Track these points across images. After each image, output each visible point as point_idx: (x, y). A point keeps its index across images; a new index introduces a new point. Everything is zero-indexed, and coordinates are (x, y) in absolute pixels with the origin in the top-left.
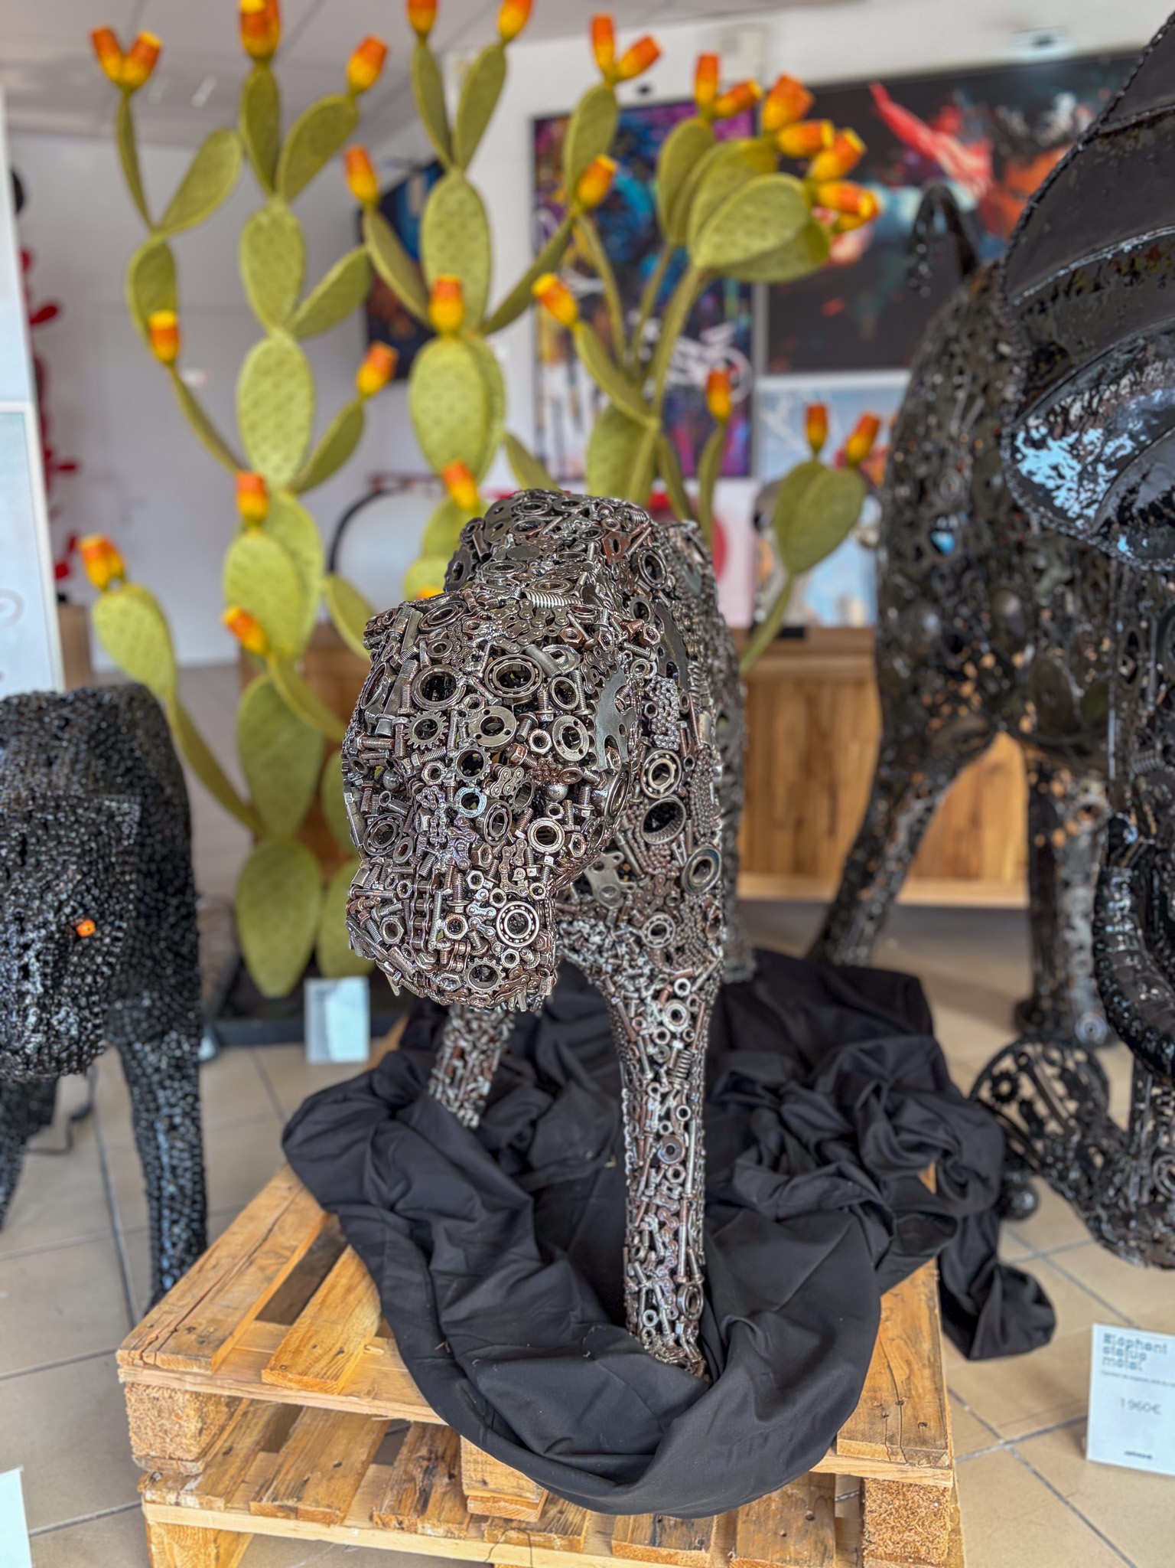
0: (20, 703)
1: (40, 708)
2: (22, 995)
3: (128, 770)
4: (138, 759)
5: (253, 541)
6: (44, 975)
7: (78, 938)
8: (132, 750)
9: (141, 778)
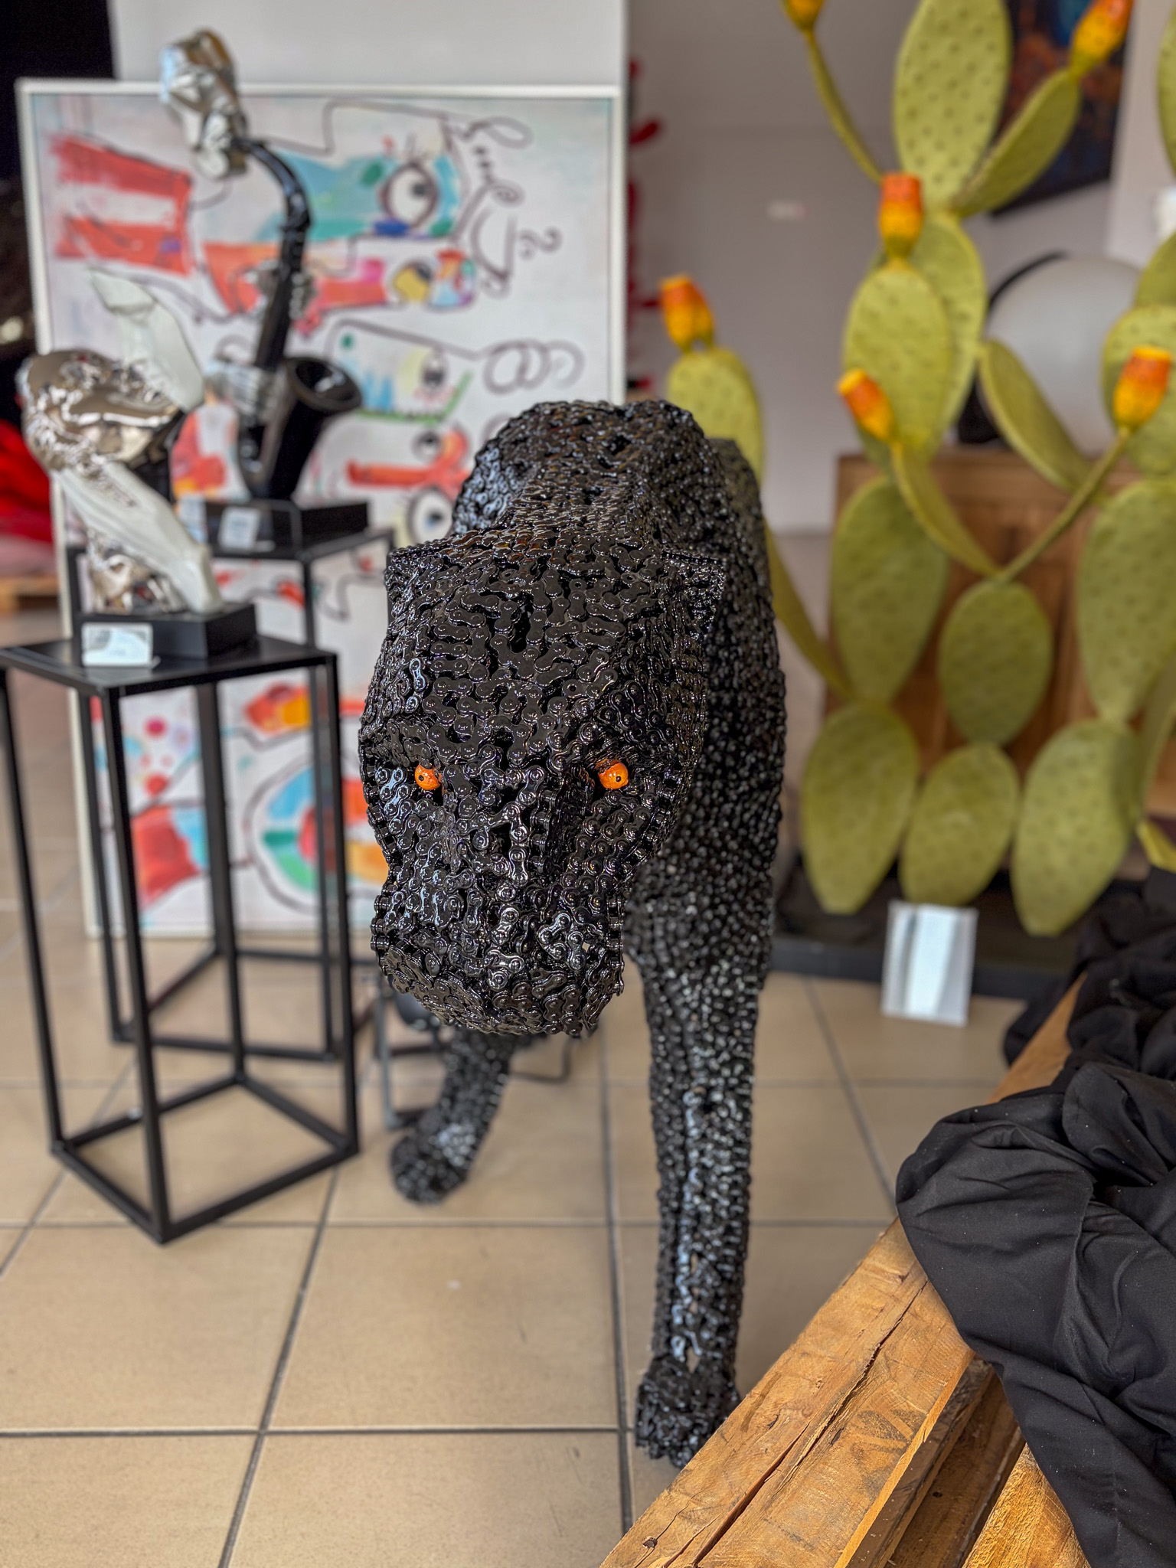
2: (491, 880)
5: (894, 278)
6: (533, 851)
7: (600, 791)
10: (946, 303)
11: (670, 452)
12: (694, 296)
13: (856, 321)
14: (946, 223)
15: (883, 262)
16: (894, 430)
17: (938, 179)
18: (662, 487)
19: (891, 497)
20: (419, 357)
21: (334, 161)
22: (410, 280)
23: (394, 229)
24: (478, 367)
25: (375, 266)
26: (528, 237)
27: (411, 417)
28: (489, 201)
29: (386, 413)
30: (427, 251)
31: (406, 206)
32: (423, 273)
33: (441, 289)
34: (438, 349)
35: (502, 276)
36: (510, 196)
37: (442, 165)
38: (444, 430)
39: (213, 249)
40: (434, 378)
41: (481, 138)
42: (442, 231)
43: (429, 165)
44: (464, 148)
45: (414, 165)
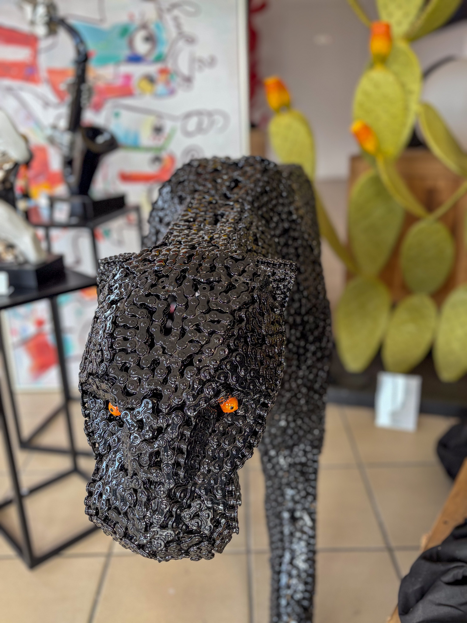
0: (199, 166)
1: (216, 170)
3: (286, 231)
4: (294, 221)
5: (377, 74)
6: (177, 465)
7: (220, 413)
8: (290, 213)
9: (295, 239)
10: (403, 86)
11: (263, 187)
12: (281, 86)
13: (359, 96)
14: (402, 45)
15: (372, 66)
16: (379, 149)
17: (399, 23)
18: (259, 208)
19: (376, 180)
20: (150, 121)
21: (106, 26)
22: (145, 85)
23: (135, 59)
24: (178, 124)
25: (128, 78)
26: (201, 61)
27: (148, 149)
28: (181, 44)
29: (136, 147)
30: (152, 69)
31: (142, 47)
32: (150, 79)
33: (160, 88)
34: (160, 116)
35: (188, 80)
36: (191, 40)
37: (158, 27)
38: (164, 155)
39: (52, 72)
40: (158, 130)
41: (176, 12)
42: (160, 59)
43: (152, 27)
44: (168, 18)
45: (144, 26)
